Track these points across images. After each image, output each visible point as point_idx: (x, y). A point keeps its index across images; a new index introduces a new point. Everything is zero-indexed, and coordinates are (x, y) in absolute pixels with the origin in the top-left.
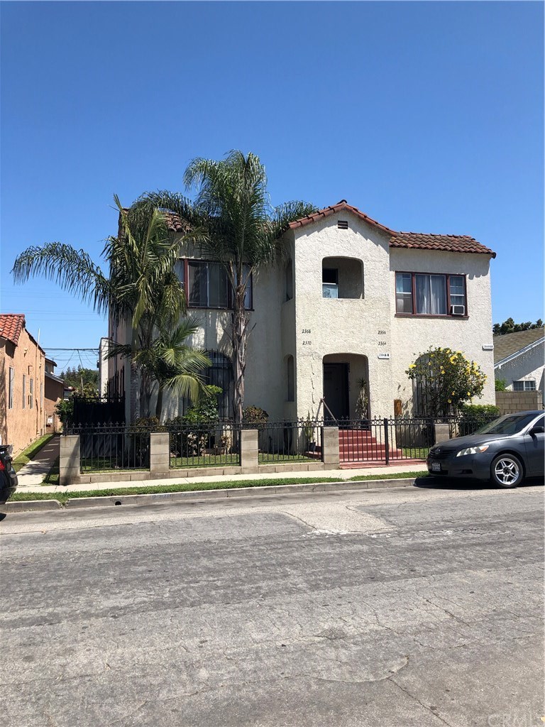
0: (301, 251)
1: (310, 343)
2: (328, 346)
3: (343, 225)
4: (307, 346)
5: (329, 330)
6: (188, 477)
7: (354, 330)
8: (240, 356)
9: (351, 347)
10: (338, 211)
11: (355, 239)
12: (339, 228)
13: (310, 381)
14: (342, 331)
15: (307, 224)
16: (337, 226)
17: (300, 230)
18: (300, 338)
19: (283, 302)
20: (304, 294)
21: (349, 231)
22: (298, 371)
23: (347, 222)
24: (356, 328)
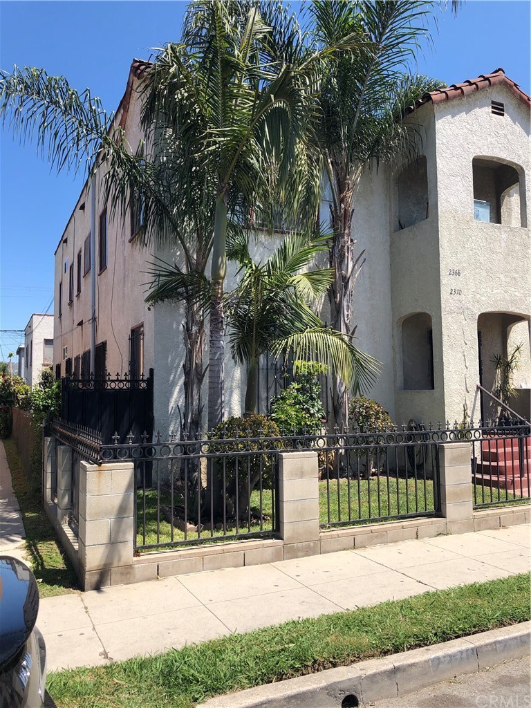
0: (444, 141)
1: (459, 292)
2: (483, 298)
3: (498, 109)
4: (457, 297)
5: (484, 274)
6: (354, 547)
7: (516, 276)
8: (346, 313)
9: (514, 302)
10: (494, 84)
11: (513, 133)
12: (493, 112)
13: (461, 355)
14: (502, 276)
15: (454, 97)
16: (490, 109)
17: (442, 106)
18: (447, 282)
19: (395, 231)
20: (451, 212)
21: (506, 119)
22: (445, 338)
23: (502, 105)
24: (517, 273)
